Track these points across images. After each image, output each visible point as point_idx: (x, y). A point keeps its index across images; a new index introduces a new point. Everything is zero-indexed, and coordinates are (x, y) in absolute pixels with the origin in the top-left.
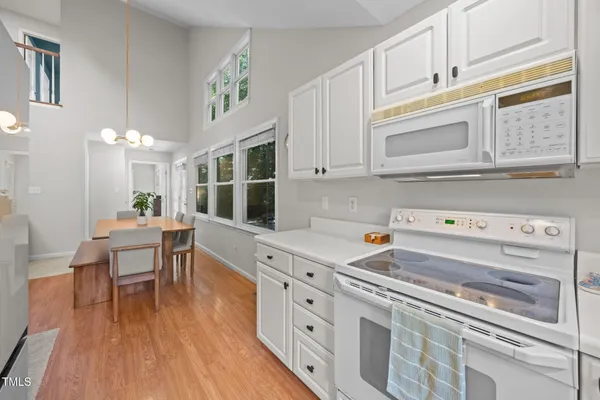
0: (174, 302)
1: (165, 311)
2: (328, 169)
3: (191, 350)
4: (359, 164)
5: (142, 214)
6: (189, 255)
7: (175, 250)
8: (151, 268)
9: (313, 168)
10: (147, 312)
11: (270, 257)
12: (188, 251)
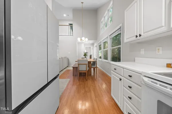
0: (91, 79)
1: (88, 81)
2: (142, 34)
3: (92, 92)
4: (163, 26)
5: (85, 57)
6: (96, 68)
7: (92, 67)
8: (85, 70)
9: (135, 36)
10: (85, 80)
11: (115, 69)
12: (95, 67)
